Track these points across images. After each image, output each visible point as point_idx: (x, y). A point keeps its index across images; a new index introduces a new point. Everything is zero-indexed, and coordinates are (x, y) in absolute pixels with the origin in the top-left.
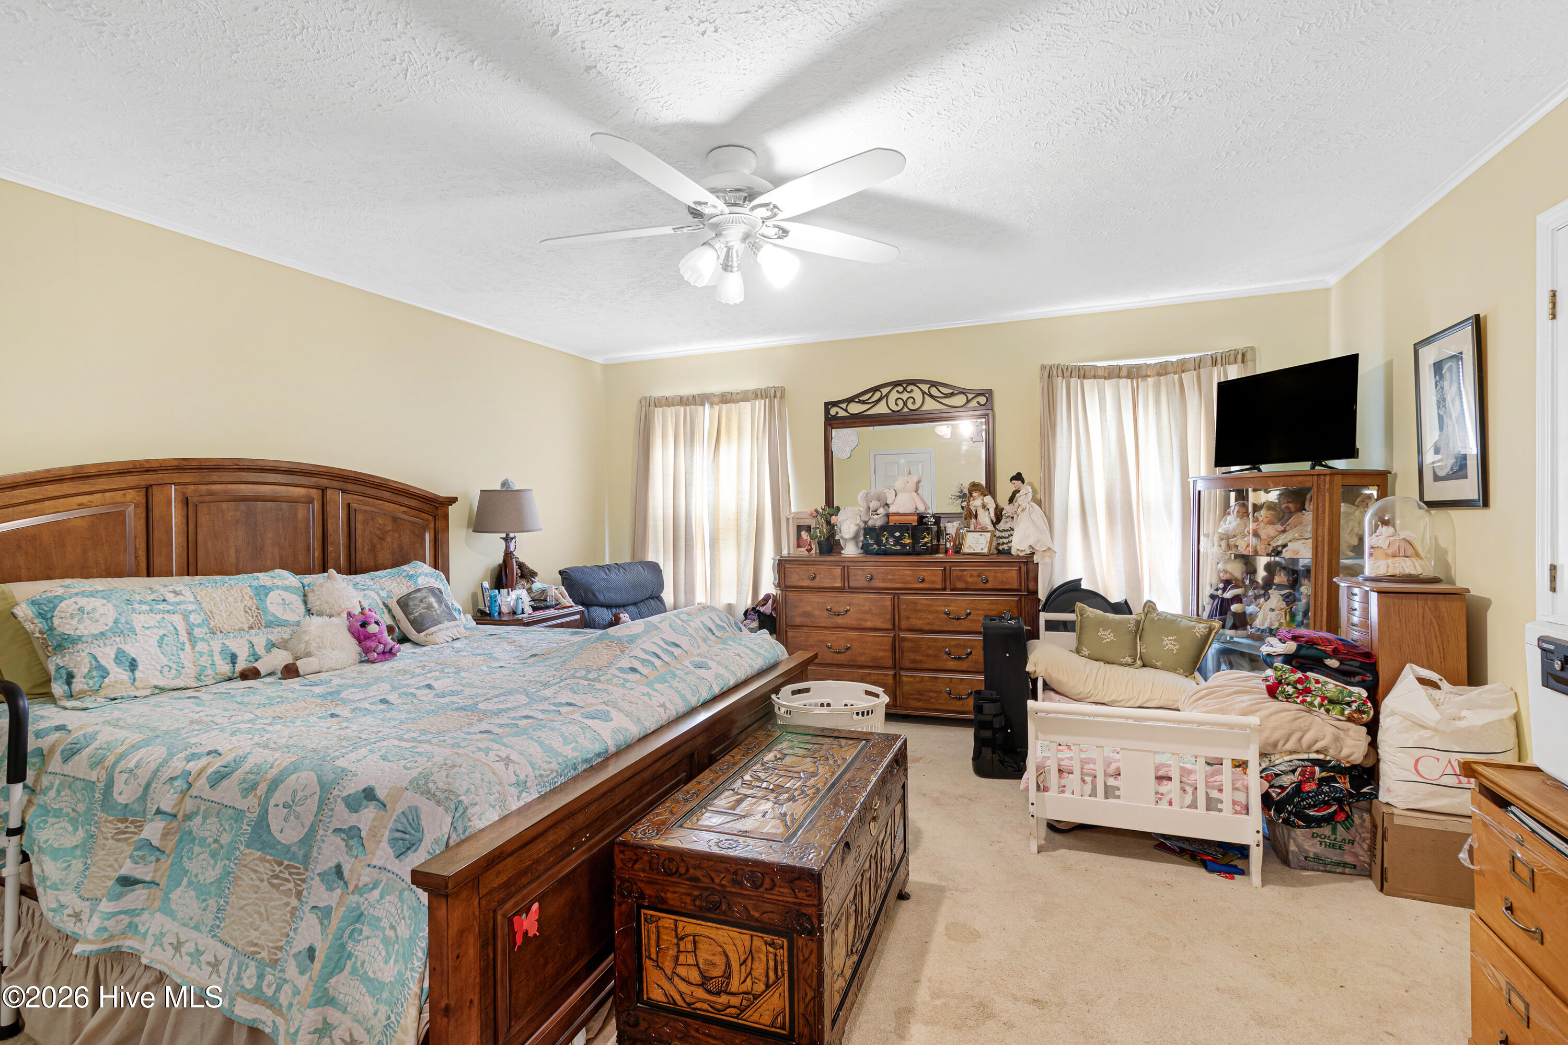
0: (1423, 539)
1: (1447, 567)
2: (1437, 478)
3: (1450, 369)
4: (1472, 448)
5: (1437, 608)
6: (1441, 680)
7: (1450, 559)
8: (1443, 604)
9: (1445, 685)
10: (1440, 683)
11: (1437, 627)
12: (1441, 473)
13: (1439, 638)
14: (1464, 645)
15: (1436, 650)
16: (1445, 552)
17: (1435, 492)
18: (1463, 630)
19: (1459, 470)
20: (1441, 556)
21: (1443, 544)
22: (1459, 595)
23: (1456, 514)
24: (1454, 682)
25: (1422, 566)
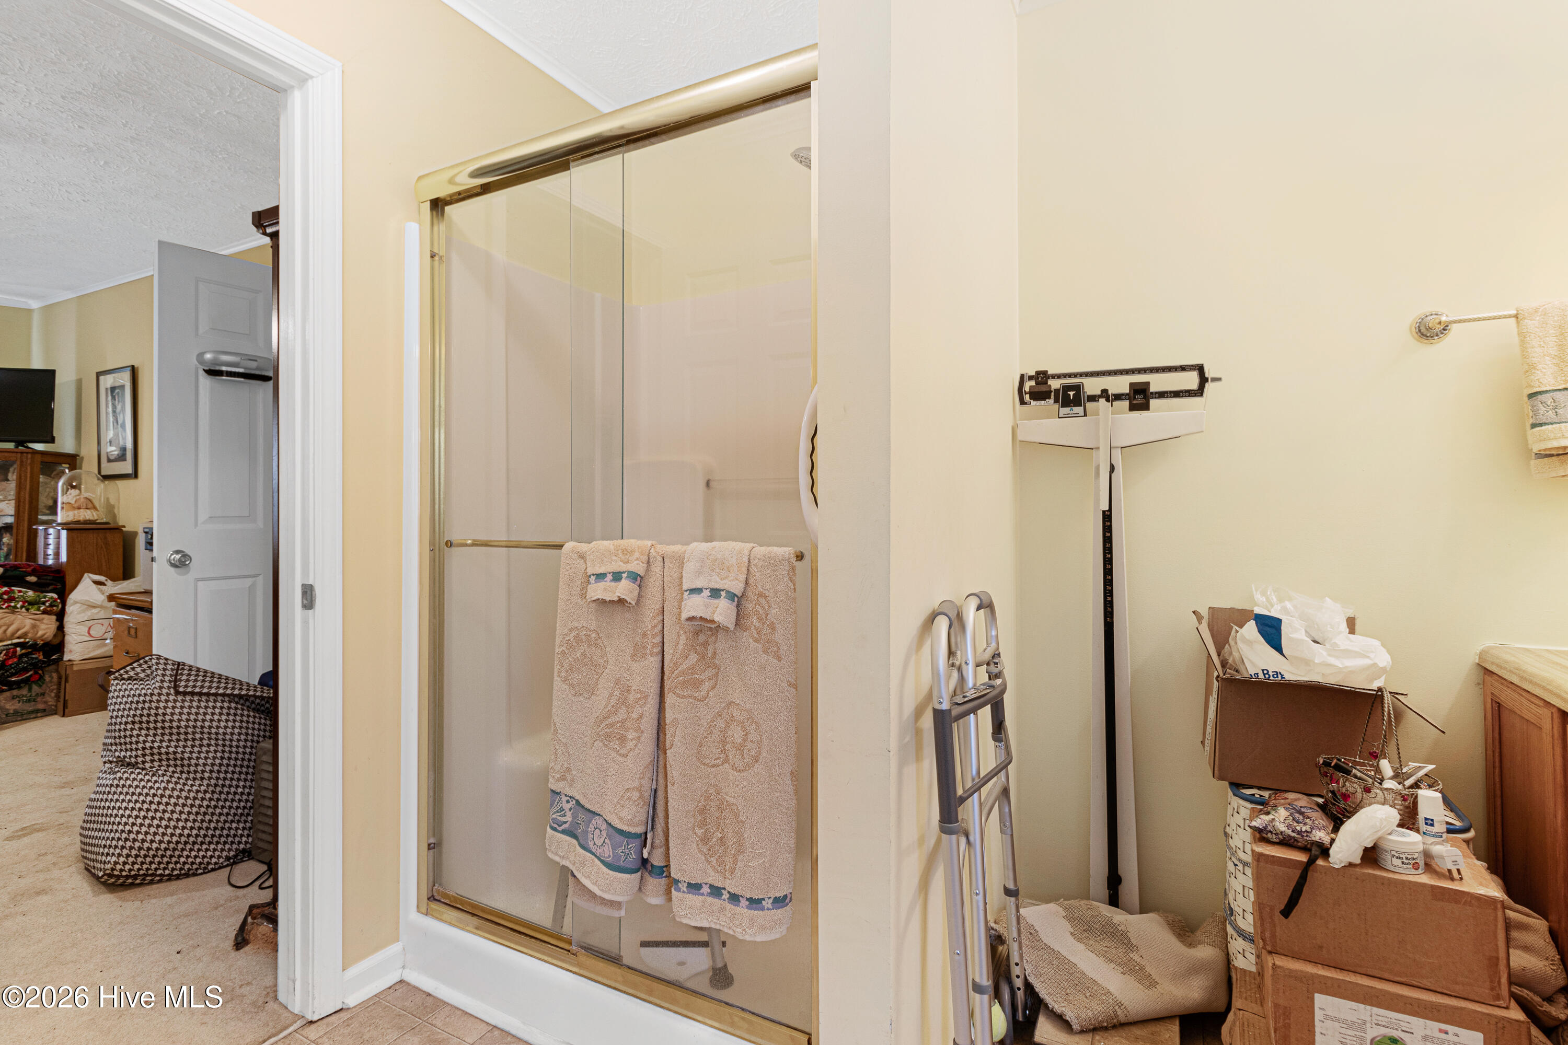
0: (100, 500)
1: (114, 516)
2: (109, 461)
3: (118, 393)
4: (129, 445)
5: (105, 538)
6: (106, 580)
7: (116, 511)
8: (109, 536)
9: (109, 583)
10: (106, 583)
11: (105, 550)
12: (112, 458)
13: (106, 557)
14: (121, 559)
15: (104, 564)
16: (113, 507)
17: (109, 469)
18: (121, 550)
19: (122, 457)
20: (110, 509)
21: (112, 502)
22: (118, 529)
23: (120, 483)
24: (114, 579)
25: (97, 515)
